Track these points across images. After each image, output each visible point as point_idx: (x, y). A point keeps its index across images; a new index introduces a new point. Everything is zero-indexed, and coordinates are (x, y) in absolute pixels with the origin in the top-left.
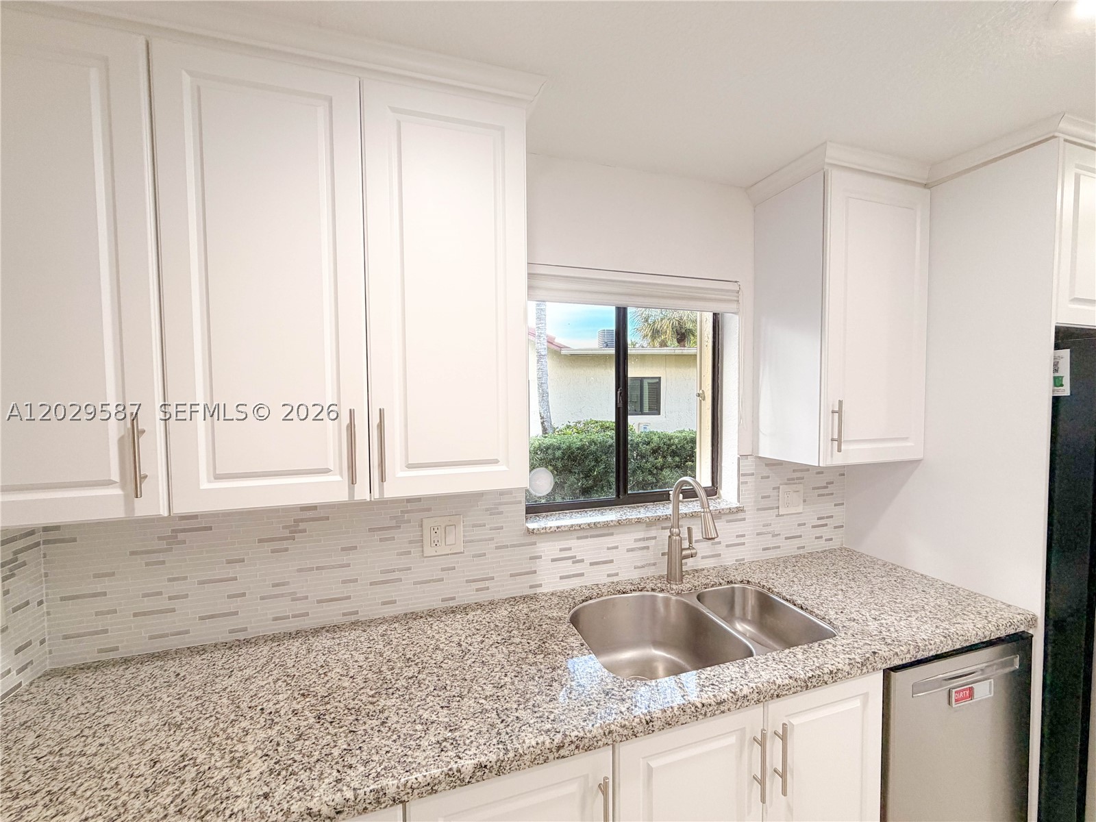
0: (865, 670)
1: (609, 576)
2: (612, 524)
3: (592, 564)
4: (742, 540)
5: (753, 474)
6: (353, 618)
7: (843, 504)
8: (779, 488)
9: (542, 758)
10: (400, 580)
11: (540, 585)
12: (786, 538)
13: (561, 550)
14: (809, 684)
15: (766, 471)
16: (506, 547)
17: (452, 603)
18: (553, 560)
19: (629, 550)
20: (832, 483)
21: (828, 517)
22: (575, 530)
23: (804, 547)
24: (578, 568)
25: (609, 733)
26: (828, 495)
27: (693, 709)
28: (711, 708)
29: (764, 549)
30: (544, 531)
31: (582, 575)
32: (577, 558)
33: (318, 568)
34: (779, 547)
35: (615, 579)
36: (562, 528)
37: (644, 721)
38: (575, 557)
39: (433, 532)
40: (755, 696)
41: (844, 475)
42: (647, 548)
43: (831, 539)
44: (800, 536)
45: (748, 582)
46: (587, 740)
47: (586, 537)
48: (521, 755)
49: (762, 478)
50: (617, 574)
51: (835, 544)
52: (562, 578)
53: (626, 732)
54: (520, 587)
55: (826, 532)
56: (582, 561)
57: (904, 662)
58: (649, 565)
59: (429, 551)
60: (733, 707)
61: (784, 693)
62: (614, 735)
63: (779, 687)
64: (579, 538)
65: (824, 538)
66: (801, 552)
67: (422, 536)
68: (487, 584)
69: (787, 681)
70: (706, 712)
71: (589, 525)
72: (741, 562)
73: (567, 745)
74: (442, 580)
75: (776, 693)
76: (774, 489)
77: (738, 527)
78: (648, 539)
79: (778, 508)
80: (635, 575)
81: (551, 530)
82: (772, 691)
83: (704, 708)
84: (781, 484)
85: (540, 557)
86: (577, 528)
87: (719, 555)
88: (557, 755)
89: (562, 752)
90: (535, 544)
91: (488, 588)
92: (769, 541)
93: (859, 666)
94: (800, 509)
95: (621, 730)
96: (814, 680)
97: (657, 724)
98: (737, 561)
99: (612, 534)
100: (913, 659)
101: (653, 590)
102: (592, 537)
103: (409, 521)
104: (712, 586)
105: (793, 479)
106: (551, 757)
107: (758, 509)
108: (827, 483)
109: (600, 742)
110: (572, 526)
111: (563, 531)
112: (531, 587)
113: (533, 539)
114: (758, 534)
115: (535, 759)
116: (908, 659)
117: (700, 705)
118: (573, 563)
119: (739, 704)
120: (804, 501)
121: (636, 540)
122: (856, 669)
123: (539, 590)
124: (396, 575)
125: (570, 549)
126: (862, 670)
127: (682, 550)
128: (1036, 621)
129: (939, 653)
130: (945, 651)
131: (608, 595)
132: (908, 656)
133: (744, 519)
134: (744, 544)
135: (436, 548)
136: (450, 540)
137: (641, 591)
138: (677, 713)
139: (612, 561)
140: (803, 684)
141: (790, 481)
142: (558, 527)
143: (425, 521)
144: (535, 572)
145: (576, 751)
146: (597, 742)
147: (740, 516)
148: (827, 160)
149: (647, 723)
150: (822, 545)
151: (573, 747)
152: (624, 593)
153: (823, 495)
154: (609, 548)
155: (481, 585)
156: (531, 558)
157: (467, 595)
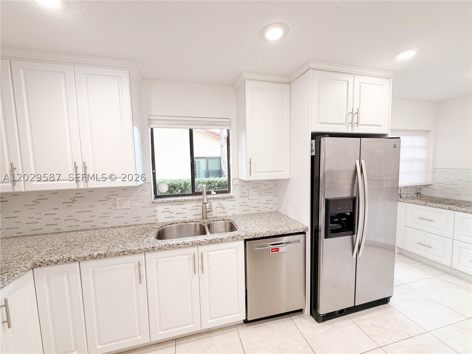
0: (233, 239)
1: (183, 218)
2: (182, 200)
3: (177, 214)
4: (234, 207)
5: (238, 185)
6: (94, 227)
7: (277, 196)
8: (249, 190)
9: (118, 254)
10: (109, 216)
11: (158, 220)
12: (252, 207)
13: (165, 209)
14: (212, 242)
15: (243, 184)
16: (145, 207)
17: (127, 224)
18: (162, 212)
19: (190, 210)
20: (272, 188)
21: (270, 200)
22: (168, 202)
23: (260, 211)
24: (172, 215)
25: (140, 249)
26: (270, 192)
27: (169, 245)
28: (175, 246)
29: (243, 211)
30: (157, 202)
31: (173, 217)
33: (82, 212)
34: (250, 210)
35: (185, 219)
36: (164, 201)
37: (152, 247)
38: (170, 211)
39: (119, 202)
40: (191, 244)
41: (277, 186)
42: (198, 209)
43: (272, 208)
44: (259, 207)
45: (229, 220)
46: (132, 251)
47: (174, 205)
48: (111, 253)
49: (242, 186)
50: (186, 217)
51: (274, 210)
52: (166, 218)
53: (145, 250)
54: (151, 220)
55: (270, 206)
56: (173, 213)
57: (250, 238)
58: (198, 215)
59: (118, 207)
60: (183, 246)
61: (202, 243)
62: (142, 250)
63: (200, 242)
64: (171, 205)
65: (269, 208)
66: (259, 212)
67: (116, 203)
68: (139, 219)
69: (203, 240)
70: (173, 247)
71: (173, 201)
72: (234, 215)
73: (126, 251)
74: (123, 217)
75: (199, 243)
76: (247, 190)
77: (233, 203)
78: (198, 206)
79: (249, 197)
80: (193, 218)
82: (197, 243)
83: (173, 245)
84: (250, 189)
85: (158, 211)
86: (169, 201)
87: (226, 212)
88: (123, 254)
89: (124, 253)
90: (155, 206)
91: (139, 220)
92: (246, 208)
93: (231, 238)
94: (258, 197)
95: (144, 249)
96: (213, 241)
97: (156, 248)
98: (233, 214)
99: (184, 204)
100: (253, 238)
101: (196, 222)
102: (176, 205)
103: (111, 198)
104: (217, 221)
105: (255, 187)
106: (121, 254)
107: (241, 197)
108: (270, 188)
109: (137, 252)
112: (155, 220)
113: (155, 205)
114: (241, 206)
115: (116, 254)
116: (251, 237)
117: (171, 245)
118: (170, 213)
119: (185, 245)
120: (260, 195)
121: (193, 206)
122: (230, 238)
123: (157, 221)
124: (107, 215)
125: (168, 208)
126: (232, 239)
127: (206, 209)
128: (307, 229)
129: (264, 236)
130: (267, 236)
131: (180, 223)
132: (251, 236)
133: (235, 200)
134: (235, 209)
135: (120, 207)
136: (125, 204)
137: (192, 222)
138: (163, 246)
139: (184, 213)
140: (209, 242)
141: (253, 188)
142: (162, 201)
143: (116, 198)
144: (156, 216)
145: (129, 253)
146: (136, 251)
147: (233, 199)
148: (244, 78)
149: (153, 248)
150: (268, 210)
151: (128, 252)
152: (186, 223)
153: (268, 193)
154: (183, 209)
155: (137, 219)
156: (154, 211)
157: (132, 222)
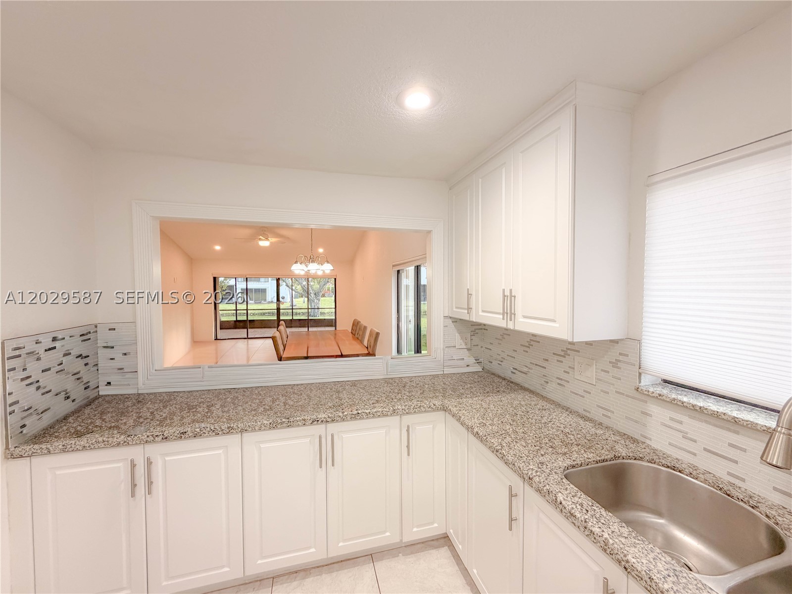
1: (729, 474)
2: (723, 417)
3: (707, 450)
10: (565, 386)
11: (651, 439)
13: (672, 419)
16: (623, 394)
17: (588, 415)
18: (663, 424)
24: (690, 446)
31: (695, 454)
32: (688, 435)
36: (664, 397)
38: (687, 433)
39: (579, 366)
50: (743, 480)
54: (633, 430)
56: (695, 441)
59: (577, 376)
60: (583, 530)
67: (574, 365)
68: (609, 414)
71: (693, 406)
74: (584, 397)
81: (654, 395)
85: (650, 416)
86: (679, 403)
90: (646, 402)
91: (610, 418)
103: (569, 355)
110: (674, 400)
111: (664, 400)
112: (642, 435)
118: (685, 438)
119: (588, 532)
123: (648, 442)
124: (563, 383)
125: (681, 423)
135: (581, 376)
136: (588, 374)
139: (736, 462)
142: (660, 395)
144: (645, 425)
146: (509, 463)
149: (529, 478)
154: (731, 445)
155: (606, 413)
156: (643, 413)
157: (597, 414)
